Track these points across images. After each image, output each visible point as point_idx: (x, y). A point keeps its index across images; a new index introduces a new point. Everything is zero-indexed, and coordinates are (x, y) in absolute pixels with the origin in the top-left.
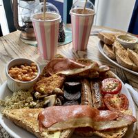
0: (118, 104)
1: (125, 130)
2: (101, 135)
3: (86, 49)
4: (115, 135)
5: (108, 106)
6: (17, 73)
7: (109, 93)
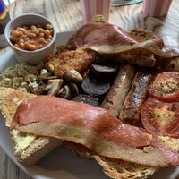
0: (163, 123)
1: (149, 172)
2: (103, 164)
3: (165, 16)
4: (126, 174)
5: (144, 120)
6: (19, 36)
7: (157, 98)
